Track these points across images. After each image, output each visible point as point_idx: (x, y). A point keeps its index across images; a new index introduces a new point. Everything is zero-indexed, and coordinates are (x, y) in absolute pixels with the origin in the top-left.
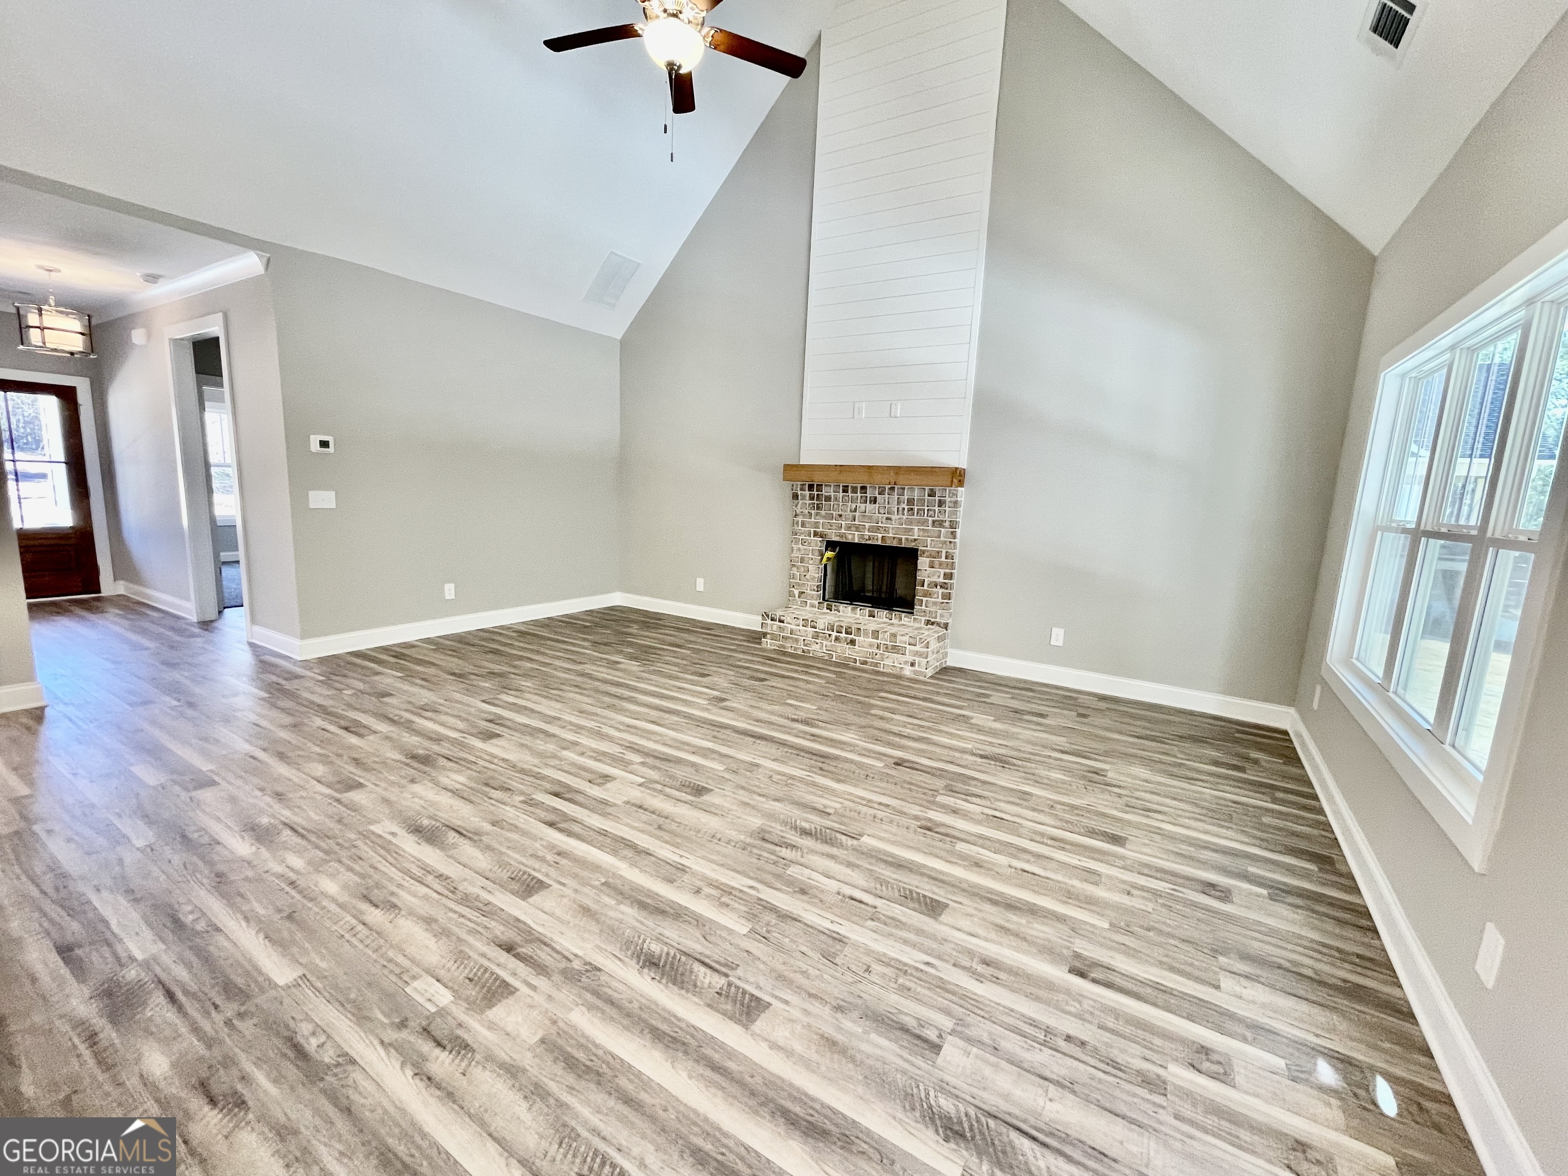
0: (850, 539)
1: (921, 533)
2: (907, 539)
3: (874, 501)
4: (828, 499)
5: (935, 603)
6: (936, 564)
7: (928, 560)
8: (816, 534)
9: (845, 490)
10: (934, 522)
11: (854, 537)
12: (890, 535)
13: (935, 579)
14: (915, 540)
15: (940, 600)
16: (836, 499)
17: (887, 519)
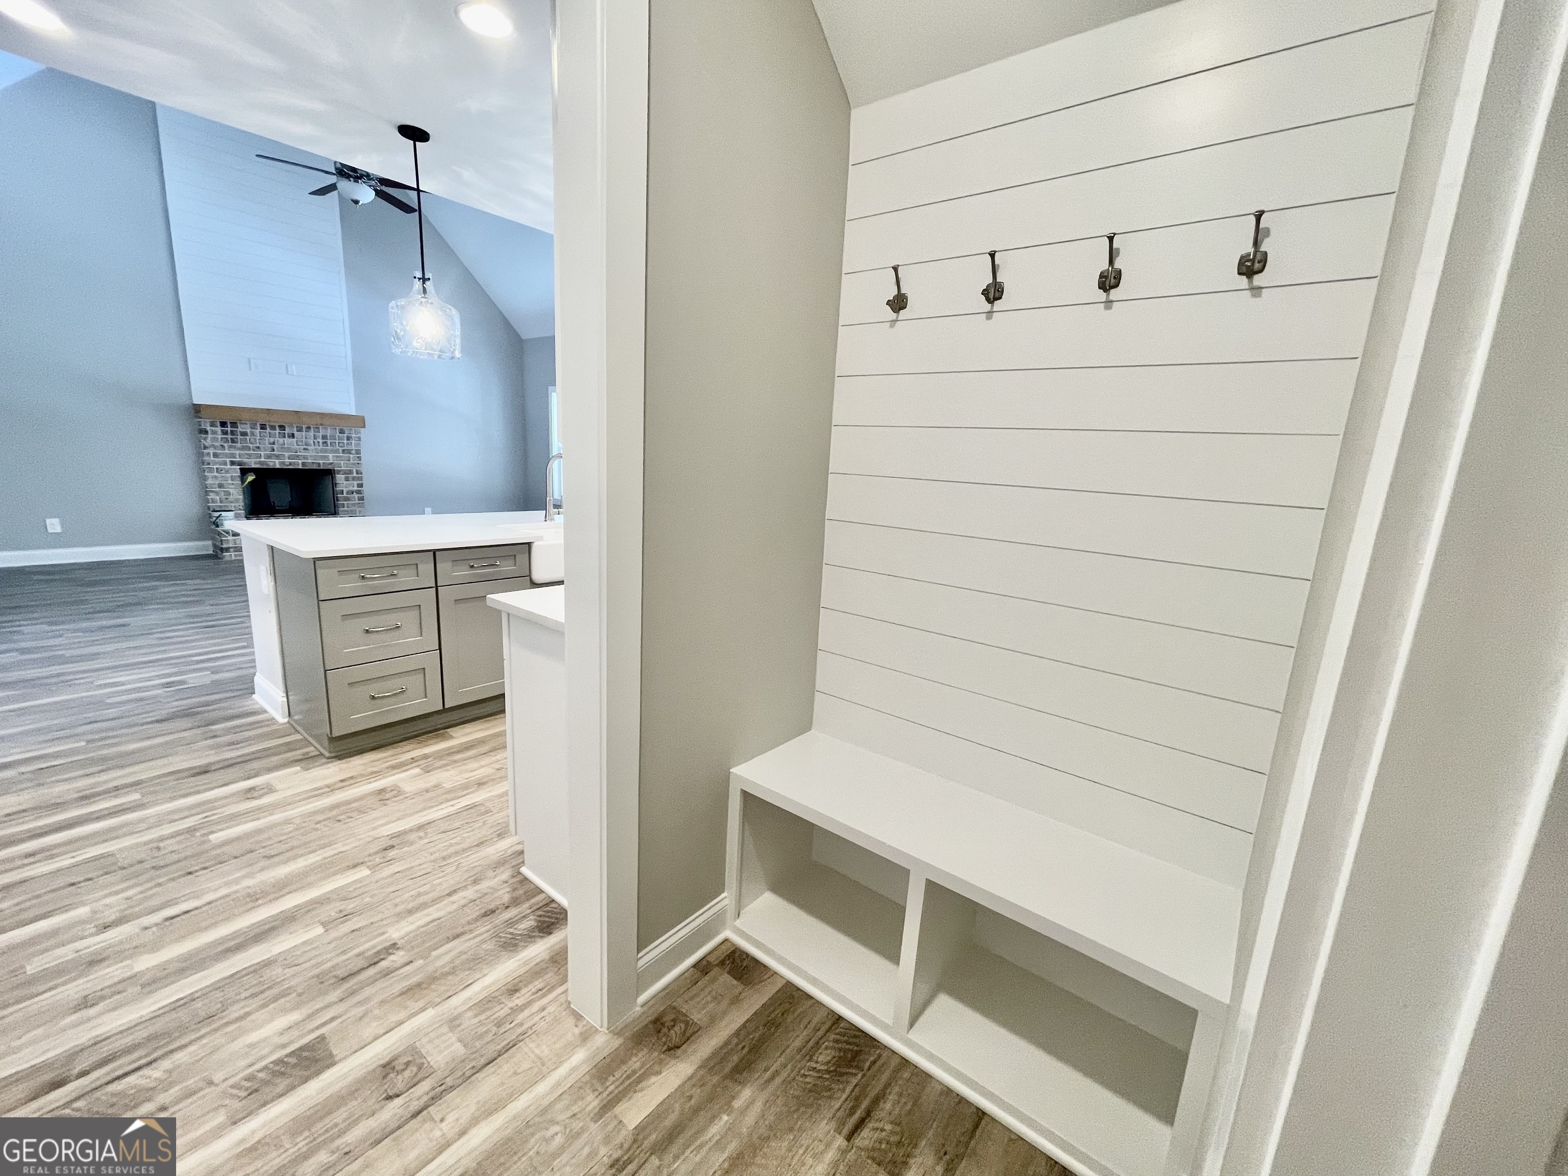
0: (271, 465)
1: (335, 458)
2: (324, 463)
3: (293, 436)
4: (244, 434)
5: (354, 505)
6: (350, 479)
7: (343, 476)
8: (233, 463)
9: (263, 427)
10: (343, 451)
11: (277, 464)
12: (310, 461)
13: (351, 488)
14: (331, 463)
15: (357, 501)
16: (253, 434)
17: (304, 449)
